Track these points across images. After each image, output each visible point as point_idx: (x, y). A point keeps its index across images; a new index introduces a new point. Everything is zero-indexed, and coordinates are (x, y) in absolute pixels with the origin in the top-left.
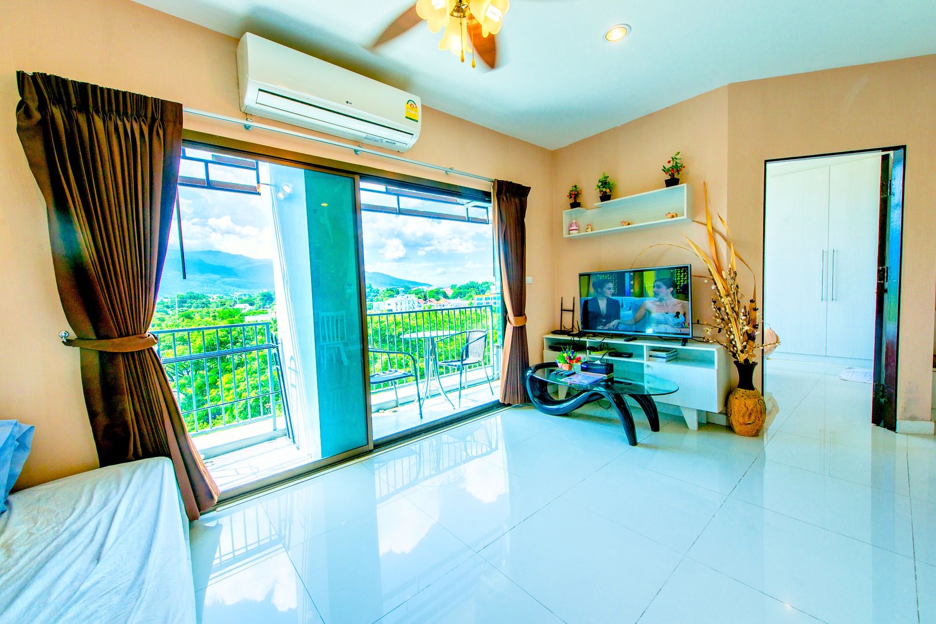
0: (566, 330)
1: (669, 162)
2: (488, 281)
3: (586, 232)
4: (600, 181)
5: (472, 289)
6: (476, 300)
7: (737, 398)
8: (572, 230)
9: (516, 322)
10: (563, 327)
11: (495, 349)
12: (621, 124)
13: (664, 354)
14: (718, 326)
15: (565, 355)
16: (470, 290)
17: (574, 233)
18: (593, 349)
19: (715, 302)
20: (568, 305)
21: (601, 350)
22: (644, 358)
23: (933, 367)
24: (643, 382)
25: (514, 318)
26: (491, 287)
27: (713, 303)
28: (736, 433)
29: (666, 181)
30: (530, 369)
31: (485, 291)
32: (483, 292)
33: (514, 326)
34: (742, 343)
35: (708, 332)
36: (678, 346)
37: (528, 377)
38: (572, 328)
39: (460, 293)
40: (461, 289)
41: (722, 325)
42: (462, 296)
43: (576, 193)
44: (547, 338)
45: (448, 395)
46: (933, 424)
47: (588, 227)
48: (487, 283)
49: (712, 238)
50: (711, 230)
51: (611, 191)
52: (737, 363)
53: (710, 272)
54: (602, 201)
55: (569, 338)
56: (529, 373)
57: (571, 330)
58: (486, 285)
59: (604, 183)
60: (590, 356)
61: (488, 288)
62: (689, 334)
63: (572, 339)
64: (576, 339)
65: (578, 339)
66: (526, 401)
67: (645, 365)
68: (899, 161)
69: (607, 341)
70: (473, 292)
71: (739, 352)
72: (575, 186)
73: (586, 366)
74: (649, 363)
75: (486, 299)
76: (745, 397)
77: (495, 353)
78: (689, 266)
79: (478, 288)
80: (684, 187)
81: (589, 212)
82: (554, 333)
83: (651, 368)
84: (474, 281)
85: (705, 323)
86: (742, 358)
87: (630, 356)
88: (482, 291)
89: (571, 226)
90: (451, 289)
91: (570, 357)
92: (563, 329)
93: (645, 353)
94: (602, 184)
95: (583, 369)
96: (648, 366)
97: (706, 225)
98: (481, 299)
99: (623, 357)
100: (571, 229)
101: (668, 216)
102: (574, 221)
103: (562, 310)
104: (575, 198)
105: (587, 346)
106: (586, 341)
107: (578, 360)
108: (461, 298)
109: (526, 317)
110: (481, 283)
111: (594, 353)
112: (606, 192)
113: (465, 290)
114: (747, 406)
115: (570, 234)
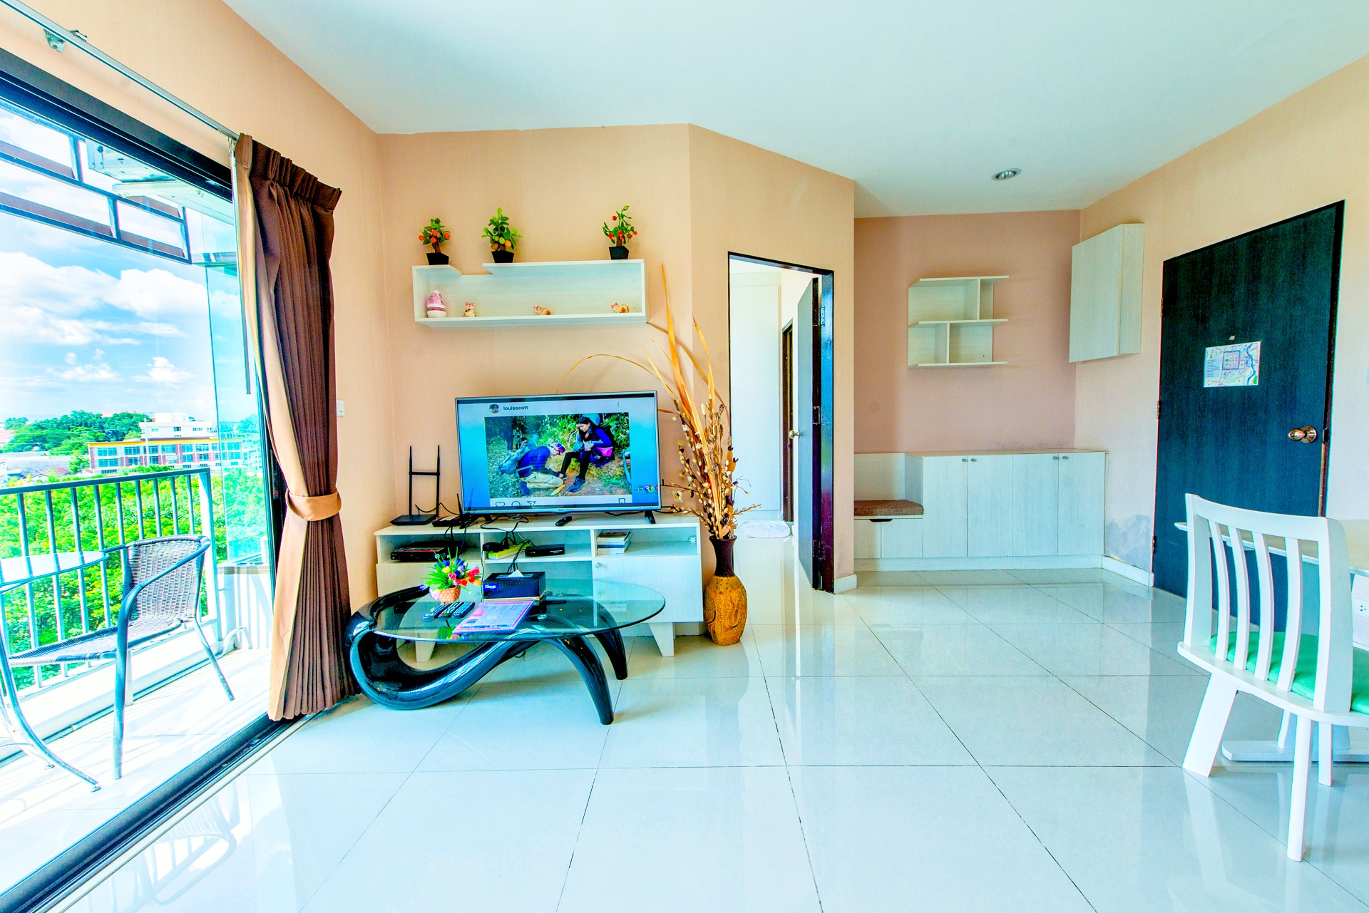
0: (421, 513)
1: (615, 218)
2: (131, 412)
3: (464, 316)
4: (492, 222)
5: (84, 428)
6: (96, 452)
7: (721, 593)
8: (433, 309)
9: (314, 509)
10: (414, 509)
11: (222, 577)
12: (526, 128)
13: (620, 541)
14: (690, 487)
15: (446, 570)
16: (75, 432)
17: (438, 316)
18: (493, 547)
19: (682, 451)
20: (425, 462)
21: (507, 547)
22: (591, 554)
23: (855, 515)
24: (592, 595)
25: (308, 501)
26: (141, 425)
27: (680, 452)
28: (717, 644)
29: (611, 249)
30: (358, 616)
31: (124, 434)
32: (119, 436)
33: (309, 519)
34: (723, 510)
35: (680, 497)
36: (641, 525)
37: (358, 639)
38: (437, 508)
39: (43, 439)
40: (43, 428)
41: (694, 485)
42: (46, 445)
43: (439, 235)
44: (383, 537)
45: (53, 746)
46: (855, 576)
47: (468, 307)
48: (130, 416)
49: (675, 353)
50: (674, 341)
51: (512, 246)
52: (713, 539)
53: (676, 404)
54: (497, 261)
55: (441, 531)
56: (360, 629)
57: (434, 513)
58: (126, 421)
59: (500, 228)
60: (488, 561)
61: (134, 426)
62: (657, 504)
63: (449, 532)
64: (457, 531)
65: (462, 531)
66: (348, 692)
67: (594, 564)
68: (829, 292)
69: (523, 528)
70: (87, 434)
71: (718, 523)
72: (437, 221)
73: (494, 587)
74: (601, 559)
75: (128, 451)
76: (730, 588)
77: (221, 585)
78: (655, 392)
79: (103, 428)
80: (639, 264)
81: (465, 280)
82: (397, 522)
83: (605, 567)
84: (88, 411)
85: (673, 484)
86: (722, 533)
87: (561, 550)
88: (115, 433)
89: (431, 299)
90: (8, 428)
91: (458, 573)
92: (415, 512)
93: (593, 541)
94: (496, 229)
95: (487, 594)
96: (600, 565)
97: (667, 333)
98: (114, 452)
99: (552, 554)
100: (430, 305)
101: (615, 309)
102: (437, 292)
103: (411, 473)
104: (436, 245)
105: (482, 543)
106: (479, 534)
107: (473, 575)
108: (43, 448)
109: (338, 495)
110: (110, 415)
111: (497, 554)
112: (504, 245)
113: (59, 431)
114: (733, 601)
115: (427, 317)
